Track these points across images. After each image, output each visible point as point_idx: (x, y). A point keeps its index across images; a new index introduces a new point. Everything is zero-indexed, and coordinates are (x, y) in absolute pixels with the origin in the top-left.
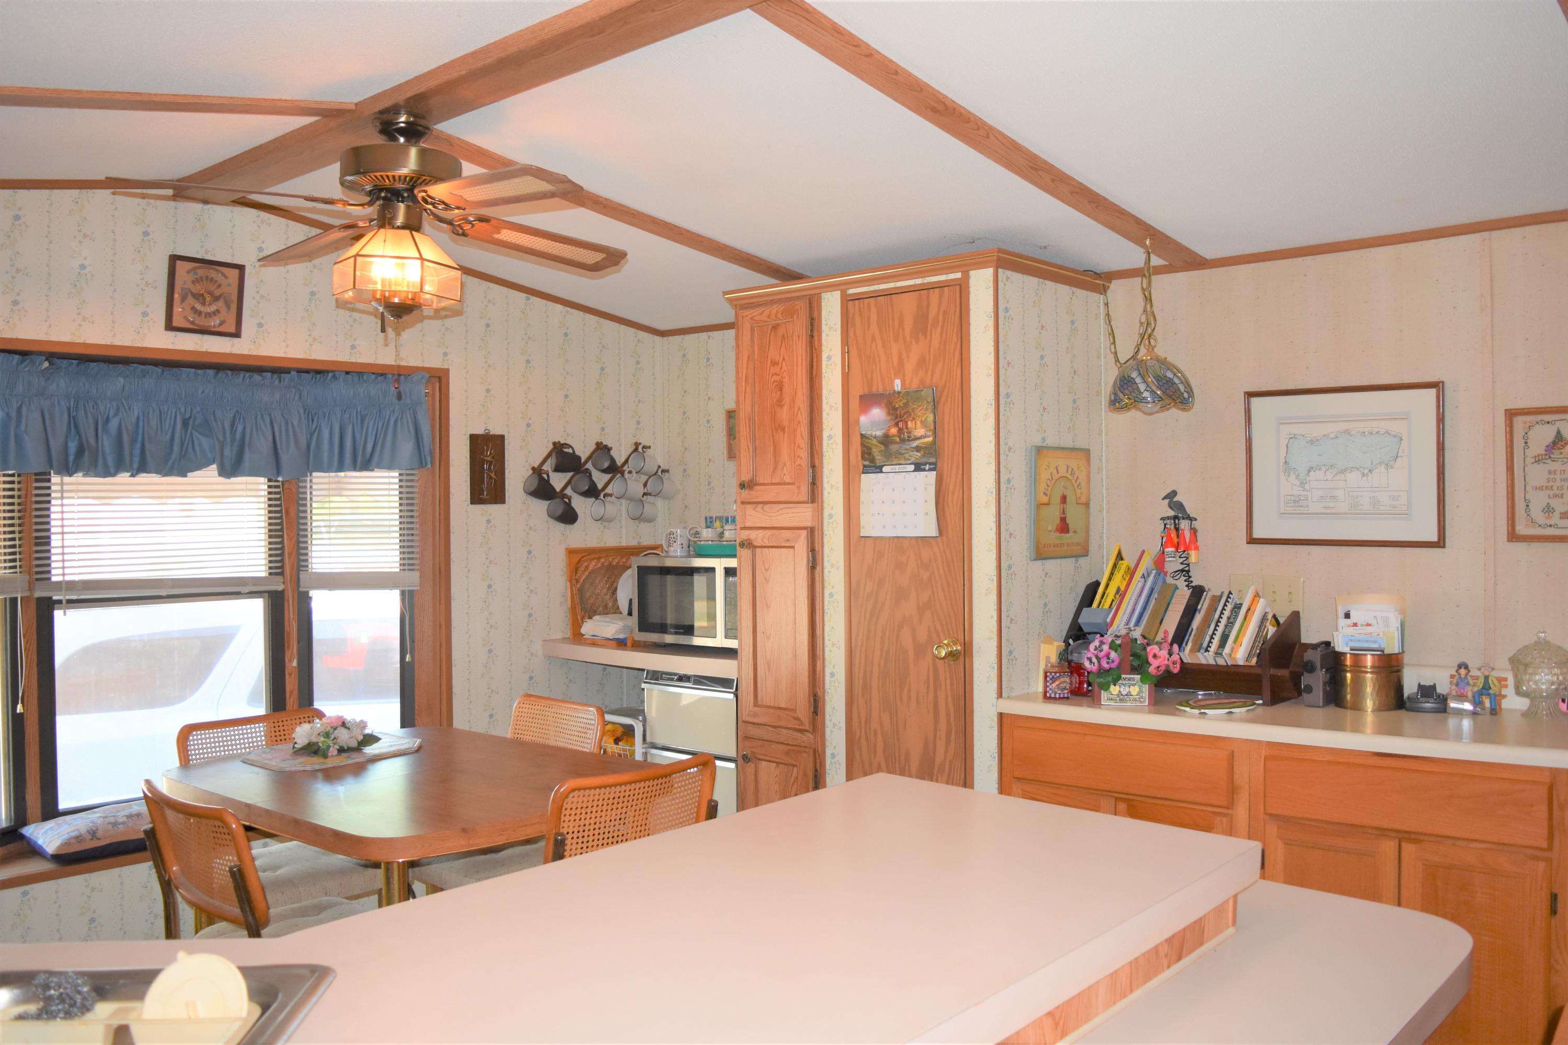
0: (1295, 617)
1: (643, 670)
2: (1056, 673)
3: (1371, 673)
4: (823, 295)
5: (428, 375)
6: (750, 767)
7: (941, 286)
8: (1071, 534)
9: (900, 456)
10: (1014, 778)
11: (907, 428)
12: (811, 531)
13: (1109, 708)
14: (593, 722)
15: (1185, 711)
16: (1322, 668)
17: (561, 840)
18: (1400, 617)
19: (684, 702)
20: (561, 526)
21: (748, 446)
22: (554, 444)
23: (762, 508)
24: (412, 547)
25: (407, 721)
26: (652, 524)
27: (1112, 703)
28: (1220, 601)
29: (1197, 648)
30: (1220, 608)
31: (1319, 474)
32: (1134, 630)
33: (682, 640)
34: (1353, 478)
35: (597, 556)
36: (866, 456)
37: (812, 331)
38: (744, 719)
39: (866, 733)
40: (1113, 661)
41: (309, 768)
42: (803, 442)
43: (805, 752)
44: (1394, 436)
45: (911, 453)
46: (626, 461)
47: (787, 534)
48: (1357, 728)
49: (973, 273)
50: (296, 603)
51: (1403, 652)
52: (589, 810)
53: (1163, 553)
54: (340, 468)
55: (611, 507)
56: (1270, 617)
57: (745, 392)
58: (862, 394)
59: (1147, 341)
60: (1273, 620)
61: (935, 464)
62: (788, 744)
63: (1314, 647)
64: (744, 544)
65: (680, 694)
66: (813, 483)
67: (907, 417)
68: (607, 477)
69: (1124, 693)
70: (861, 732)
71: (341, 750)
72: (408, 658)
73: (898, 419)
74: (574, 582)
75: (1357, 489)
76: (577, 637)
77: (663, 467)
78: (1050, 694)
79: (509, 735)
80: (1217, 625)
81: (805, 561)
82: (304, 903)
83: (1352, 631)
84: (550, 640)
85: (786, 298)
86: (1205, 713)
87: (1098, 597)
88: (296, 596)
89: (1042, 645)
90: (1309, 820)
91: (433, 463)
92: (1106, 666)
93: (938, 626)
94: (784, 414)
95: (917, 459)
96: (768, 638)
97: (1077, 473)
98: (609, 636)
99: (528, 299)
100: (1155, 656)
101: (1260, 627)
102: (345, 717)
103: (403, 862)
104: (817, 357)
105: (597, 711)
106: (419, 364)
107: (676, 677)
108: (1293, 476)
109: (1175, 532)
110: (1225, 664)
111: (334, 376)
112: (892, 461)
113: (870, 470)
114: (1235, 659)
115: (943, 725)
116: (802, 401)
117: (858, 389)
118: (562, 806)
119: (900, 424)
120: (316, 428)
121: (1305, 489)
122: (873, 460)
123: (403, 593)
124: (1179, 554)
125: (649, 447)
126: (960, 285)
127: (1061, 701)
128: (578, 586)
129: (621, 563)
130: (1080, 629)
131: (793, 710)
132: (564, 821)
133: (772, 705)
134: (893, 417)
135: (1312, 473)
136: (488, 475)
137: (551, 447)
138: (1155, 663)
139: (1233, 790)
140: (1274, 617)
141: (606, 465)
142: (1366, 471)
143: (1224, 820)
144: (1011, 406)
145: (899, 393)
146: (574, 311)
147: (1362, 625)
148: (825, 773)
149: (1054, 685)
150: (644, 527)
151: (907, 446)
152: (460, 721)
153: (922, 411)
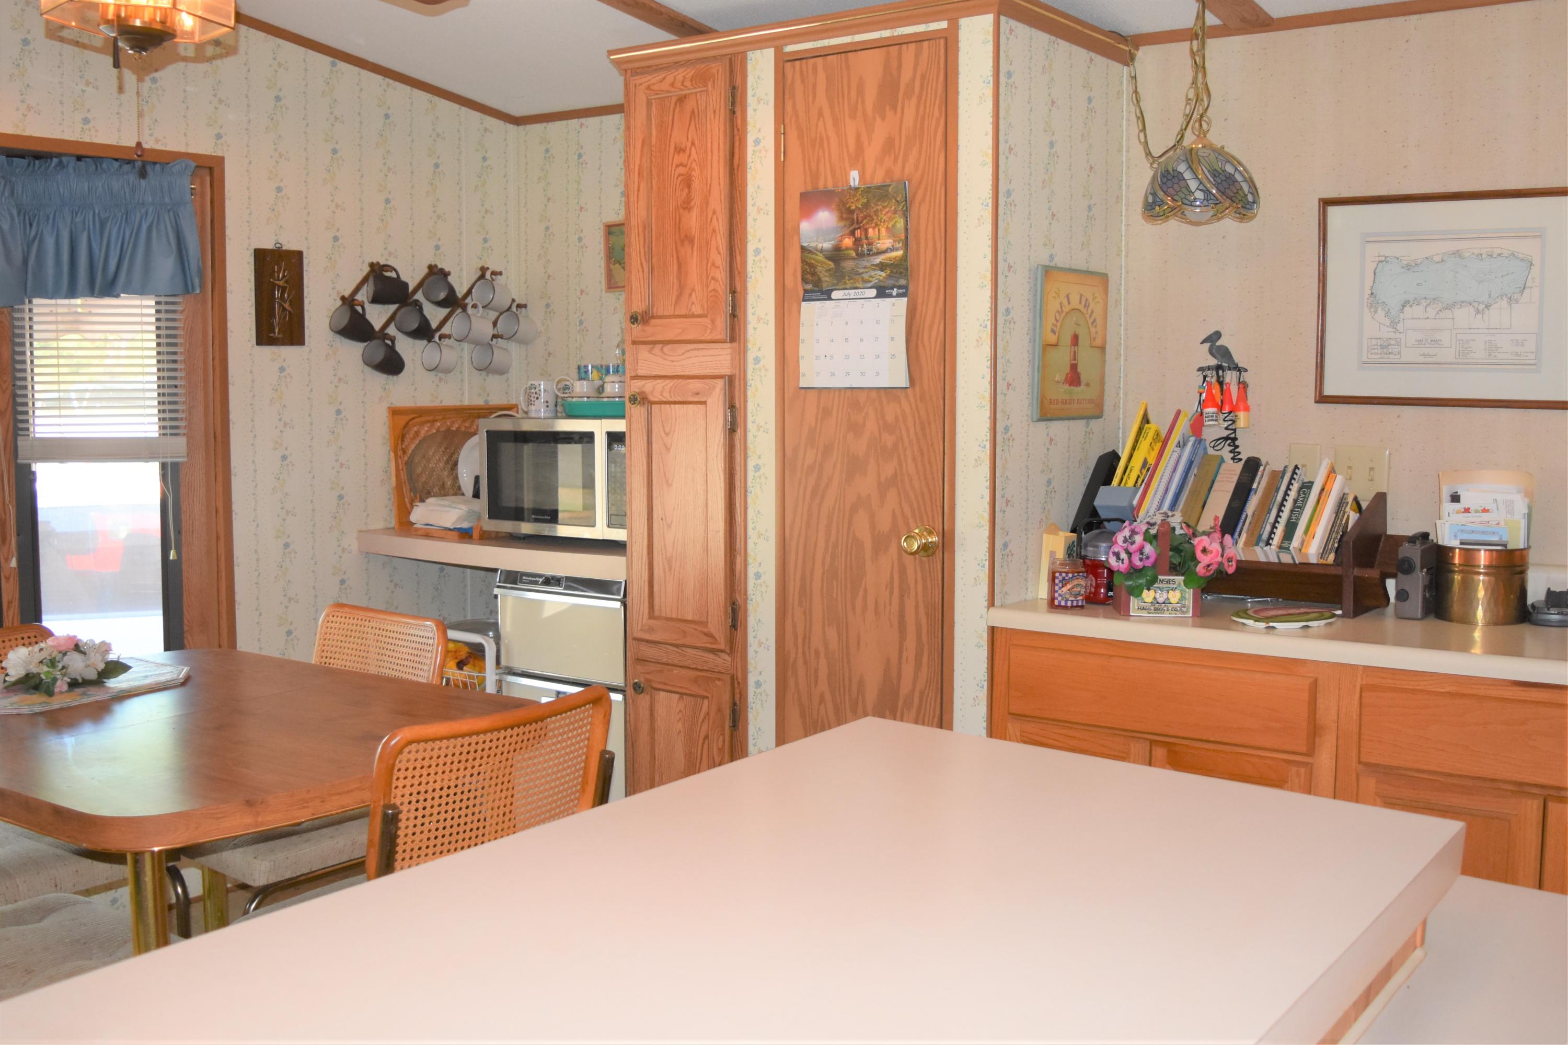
0: (1380, 499)
1: (495, 570)
2: (1067, 573)
3: (1485, 574)
4: (750, 55)
5: (193, 164)
6: (644, 700)
7: (918, 40)
8: (1083, 387)
9: (856, 277)
10: (1010, 714)
11: (867, 238)
12: (730, 381)
13: (1140, 620)
14: (430, 641)
15: (1244, 624)
16: (1422, 568)
17: (393, 814)
18: (1527, 500)
19: (547, 612)
20: (381, 378)
21: (642, 264)
22: (372, 265)
23: (662, 349)
24: (175, 403)
25: (173, 640)
26: (504, 377)
27: (1144, 614)
28: (1282, 477)
29: (1255, 540)
30: (1283, 488)
31: (1418, 311)
32: (1173, 516)
33: (545, 529)
34: (1463, 315)
35: (431, 418)
36: (809, 276)
37: (733, 104)
38: (635, 635)
39: (804, 653)
40: (1148, 558)
41: (25, 710)
42: (720, 259)
43: (719, 679)
44: (1522, 260)
45: (873, 273)
46: (469, 292)
47: (696, 385)
48: (1465, 646)
49: (964, 22)
50: (13, 480)
51: (1529, 547)
52: (432, 771)
53: (1202, 414)
54: (72, 293)
55: (450, 353)
56: (1350, 499)
57: (638, 190)
58: (803, 190)
59: (1197, 125)
60: (1354, 504)
61: (905, 287)
62: (696, 669)
63: (1412, 540)
64: (636, 399)
65: (541, 602)
66: (733, 315)
67: (868, 223)
68: (444, 312)
69: (1161, 600)
70: (796, 653)
71: (74, 684)
72: (172, 555)
73: (855, 226)
74: (400, 453)
75: (1468, 331)
76: (405, 527)
77: (518, 301)
78: (1060, 602)
79: (314, 660)
80: (1280, 510)
81: (721, 421)
82: (20, 904)
83: (1462, 518)
84: (368, 531)
85: (698, 59)
86: (1273, 628)
87: (1119, 471)
88: (13, 471)
89: (1045, 536)
90: (1418, 771)
91: (203, 286)
92: (1138, 564)
93: (907, 510)
94: (693, 220)
95: (880, 281)
96: (669, 526)
97: (1092, 306)
98: (449, 525)
99: (334, 65)
100: (1204, 551)
101: (1337, 513)
102: (79, 637)
103: (160, 852)
104: (740, 140)
105: (436, 626)
106: (182, 149)
107: (541, 580)
108: (1381, 313)
109: (1218, 386)
110: (1291, 562)
111: (60, 162)
112: (845, 283)
113: (814, 295)
114: (1306, 555)
115: (911, 644)
116: (718, 202)
117: (797, 185)
118: (393, 765)
119: (858, 233)
120: (36, 235)
121: (1396, 331)
122: (817, 283)
123: (163, 467)
124: (1222, 417)
125: (500, 273)
126: (946, 39)
127: (1074, 611)
128: (406, 458)
129: (463, 429)
130: (1094, 513)
131: (704, 624)
132: (396, 787)
133: (674, 616)
134: (848, 223)
135: (1407, 309)
136: (280, 305)
137: (367, 269)
138: (1204, 560)
139: (1314, 730)
140: (1356, 499)
141: (442, 295)
142: (1482, 307)
143: (1302, 770)
144: (1013, 208)
145: (856, 189)
146: (397, 84)
147: (1476, 511)
148: (747, 707)
149: (1065, 589)
150: (494, 381)
151: (865, 262)
152: (246, 642)
153: (889, 215)
